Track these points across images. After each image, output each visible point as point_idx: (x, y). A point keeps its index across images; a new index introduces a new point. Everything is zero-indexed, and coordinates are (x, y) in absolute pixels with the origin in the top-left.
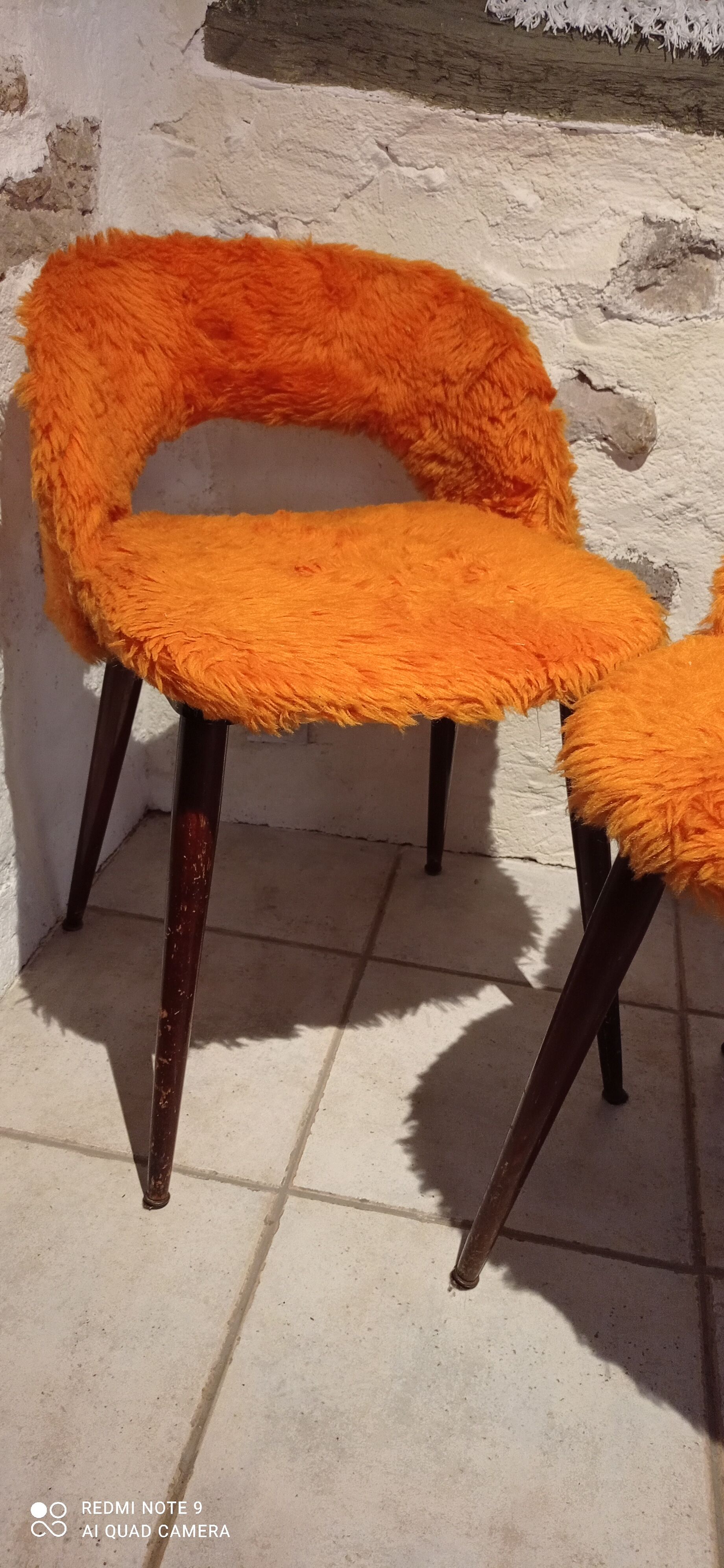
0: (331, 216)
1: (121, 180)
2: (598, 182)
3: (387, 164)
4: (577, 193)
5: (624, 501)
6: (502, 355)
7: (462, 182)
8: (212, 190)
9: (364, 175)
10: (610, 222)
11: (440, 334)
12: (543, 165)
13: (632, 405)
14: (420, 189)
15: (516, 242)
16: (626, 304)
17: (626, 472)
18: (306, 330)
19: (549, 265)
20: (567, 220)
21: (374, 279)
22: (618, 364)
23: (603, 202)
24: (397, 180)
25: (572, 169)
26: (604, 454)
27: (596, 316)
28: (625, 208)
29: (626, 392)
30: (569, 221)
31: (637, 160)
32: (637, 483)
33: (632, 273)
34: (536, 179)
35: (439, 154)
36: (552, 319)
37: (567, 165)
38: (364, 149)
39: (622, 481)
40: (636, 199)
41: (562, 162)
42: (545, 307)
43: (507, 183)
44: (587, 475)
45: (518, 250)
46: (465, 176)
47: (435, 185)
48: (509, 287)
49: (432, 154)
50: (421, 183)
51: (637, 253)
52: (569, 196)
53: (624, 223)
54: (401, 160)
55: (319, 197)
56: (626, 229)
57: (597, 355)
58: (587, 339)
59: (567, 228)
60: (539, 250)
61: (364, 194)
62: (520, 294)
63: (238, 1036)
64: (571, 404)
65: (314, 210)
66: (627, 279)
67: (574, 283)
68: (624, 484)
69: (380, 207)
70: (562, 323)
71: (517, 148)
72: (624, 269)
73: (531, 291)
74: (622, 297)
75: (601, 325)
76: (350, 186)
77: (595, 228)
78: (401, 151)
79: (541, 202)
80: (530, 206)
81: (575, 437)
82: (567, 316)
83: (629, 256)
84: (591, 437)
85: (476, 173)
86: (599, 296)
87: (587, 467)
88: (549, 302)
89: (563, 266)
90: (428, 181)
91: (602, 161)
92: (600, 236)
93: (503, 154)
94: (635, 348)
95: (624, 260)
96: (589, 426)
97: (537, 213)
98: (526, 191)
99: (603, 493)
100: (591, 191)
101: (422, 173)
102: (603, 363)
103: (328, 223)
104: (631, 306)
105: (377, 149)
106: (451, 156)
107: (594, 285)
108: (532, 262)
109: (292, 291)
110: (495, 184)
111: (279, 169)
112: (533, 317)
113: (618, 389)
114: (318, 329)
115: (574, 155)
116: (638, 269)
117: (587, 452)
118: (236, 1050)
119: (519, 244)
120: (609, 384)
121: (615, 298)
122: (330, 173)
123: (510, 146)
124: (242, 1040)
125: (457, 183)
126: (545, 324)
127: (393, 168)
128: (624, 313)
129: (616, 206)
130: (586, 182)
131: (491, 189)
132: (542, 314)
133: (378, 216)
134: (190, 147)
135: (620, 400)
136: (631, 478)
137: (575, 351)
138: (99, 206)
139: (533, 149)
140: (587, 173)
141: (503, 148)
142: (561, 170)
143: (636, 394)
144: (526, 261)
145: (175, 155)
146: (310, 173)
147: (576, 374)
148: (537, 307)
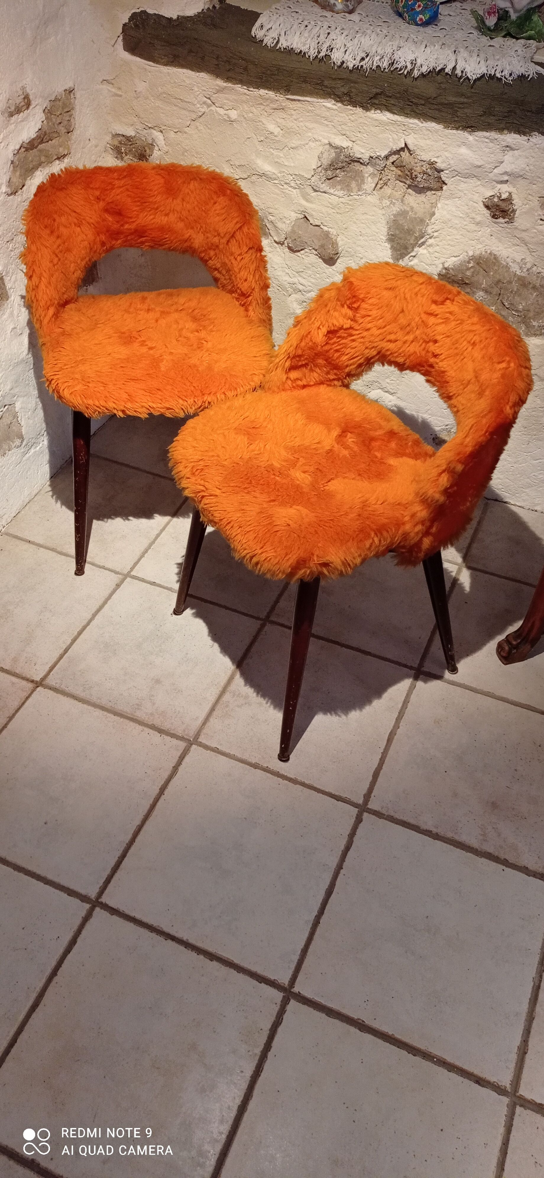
0: (186, 129)
1: (89, 109)
2: (307, 124)
3: (211, 106)
4: (297, 129)
5: (328, 280)
6: (240, 228)
7: (245, 118)
8: (131, 114)
9: (199, 111)
10: (314, 144)
11: (217, 212)
12: (281, 114)
13: (327, 235)
14: (225, 120)
15: (271, 150)
16: (322, 186)
17: (328, 266)
18: (157, 209)
19: (286, 164)
20: (294, 141)
21: (189, 183)
22: (320, 214)
23: (310, 134)
24: (215, 114)
25: (294, 117)
26: (317, 257)
27: (309, 190)
28: (320, 138)
29: (325, 228)
30: (295, 143)
31: (323, 116)
32: (333, 272)
33: (323, 171)
34: (278, 120)
35: (233, 104)
36: (290, 189)
37: (292, 115)
38: (199, 99)
39: (326, 271)
40: (325, 134)
41: (289, 113)
42: (286, 183)
43: (264, 122)
44: (310, 266)
45: (273, 154)
46: (246, 116)
47: (232, 119)
48: (268, 173)
49: (230, 104)
50: (226, 117)
51: (326, 162)
52: (294, 130)
53: (320, 146)
54: (216, 105)
55: (180, 121)
56: (321, 149)
57: (311, 209)
58: (307, 200)
59: (294, 146)
60: (282, 155)
61: (201, 119)
62: (274, 176)
63: (130, 516)
64: (300, 232)
65: (178, 126)
66: (321, 174)
67: (297, 174)
68: (327, 272)
69: (209, 126)
70: (294, 191)
71: (268, 105)
72: (320, 169)
73: (279, 175)
74: (320, 183)
75: (312, 194)
76: (194, 116)
77: (307, 146)
78: (216, 101)
79: (281, 132)
80: (276, 134)
81: (303, 248)
82: (296, 188)
83: (322, 163)
84: (310, 248)
85: (251, 115)
86: (309, 181)
87: (310, 262)
88: (288, 182)
89: (292, 165)
90: (229, 117)
91: (308, 114)
92: (309, 151)
93: (263, 107)
94: (328, 207)
95: (319, 165)
96: (309, 243)
97: (279, 137)
98: (274, 126)
99: (318, 275)
100: (304, 128)
101: (226, 112)
102: (314, 213)
103: (186, 133)
104: (324, 187)
105: (205, 99)
106: (239, 105)
107: (306, 176)
108: (279, 161)
109: (151, 190)
110: (260, 121)
111: (161, 106)
112: (282, 187)
113: (322, 226)
114: (162, 208)
115: (295, 110)
116: (326, 170)
117: (310, 255)
118: (127, 521)
119: (273, 152)
120: (318, 224)
121: (316, 183)
122: (184, 109)
123: (264, 104)
124: (131, 518)
125: (242, 119)
126: (287, 191)
127: (213, 108)
128: (321, 190)
129: (316, 136)
130: (301, 124)
131: (258, 124)
132: (286, 186)
133: (209, 131)
134: (120, 93)
135: (323, 231)
136: (330, 269)
137: (301, 205)
138: (76, 127)
139: (275, 106)
140: (301, 119)
141: (261, 104)
142: (289, 117)
143: (330, 230)
144: (276, 160)
145: (113, 96)
146: (175, 108)
147: (303, 216)
148: (282, 183)
